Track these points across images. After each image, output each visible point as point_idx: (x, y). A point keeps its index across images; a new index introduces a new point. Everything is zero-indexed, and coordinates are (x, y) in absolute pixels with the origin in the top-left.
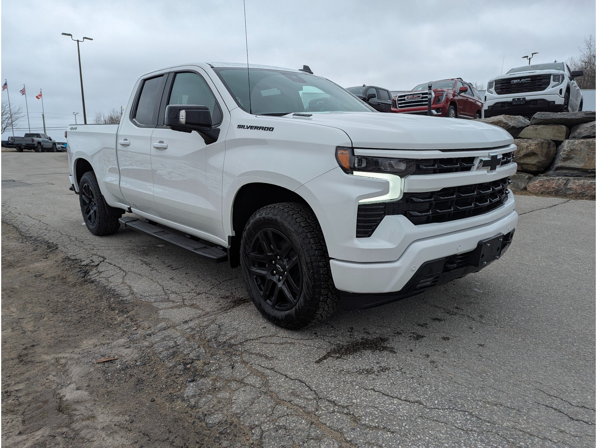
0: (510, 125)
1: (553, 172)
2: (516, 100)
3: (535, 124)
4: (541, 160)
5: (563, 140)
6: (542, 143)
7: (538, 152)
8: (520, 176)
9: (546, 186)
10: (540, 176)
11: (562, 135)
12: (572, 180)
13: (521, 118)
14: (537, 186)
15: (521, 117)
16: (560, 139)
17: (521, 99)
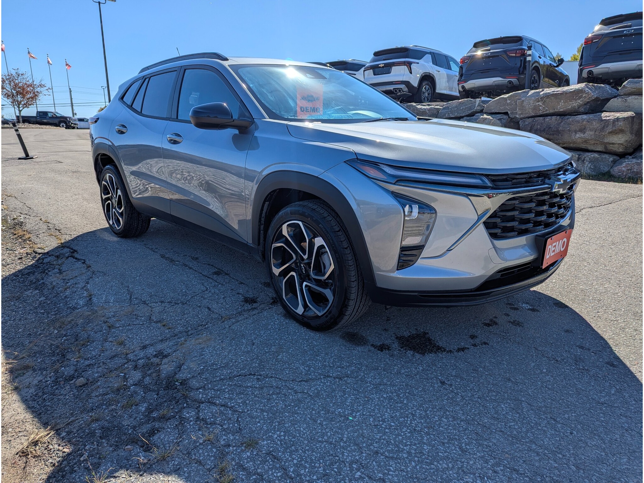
0: (593, 96)
3: (624, 95)
4: (629, 140)
8: (602, 159)
9: (635, 170)
10: (628, 159)
14: (624, 171)
15: (607, 86)
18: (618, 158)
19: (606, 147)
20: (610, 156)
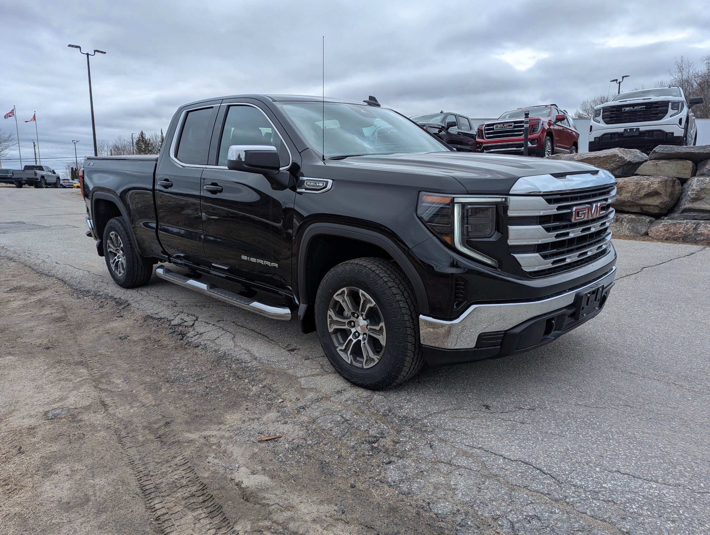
0: (626, 160)
1: (679, 215)
2: (628, 130)
3: (655, 159)
4: (665, 201)
5: (689, 177)
6: (666, 181)
7: (662, 191)
8: (639, 220)
9: (672, 231)
10: (663, 219)
11: (687, 172)
12: (703, 224)
13: (637, 152)
14: (661, 232)
15: (637, 150)
16: (685, 177)
17: (635, 130)
18: (654, 219)
19: (641, 208)
20: (647, 217)
